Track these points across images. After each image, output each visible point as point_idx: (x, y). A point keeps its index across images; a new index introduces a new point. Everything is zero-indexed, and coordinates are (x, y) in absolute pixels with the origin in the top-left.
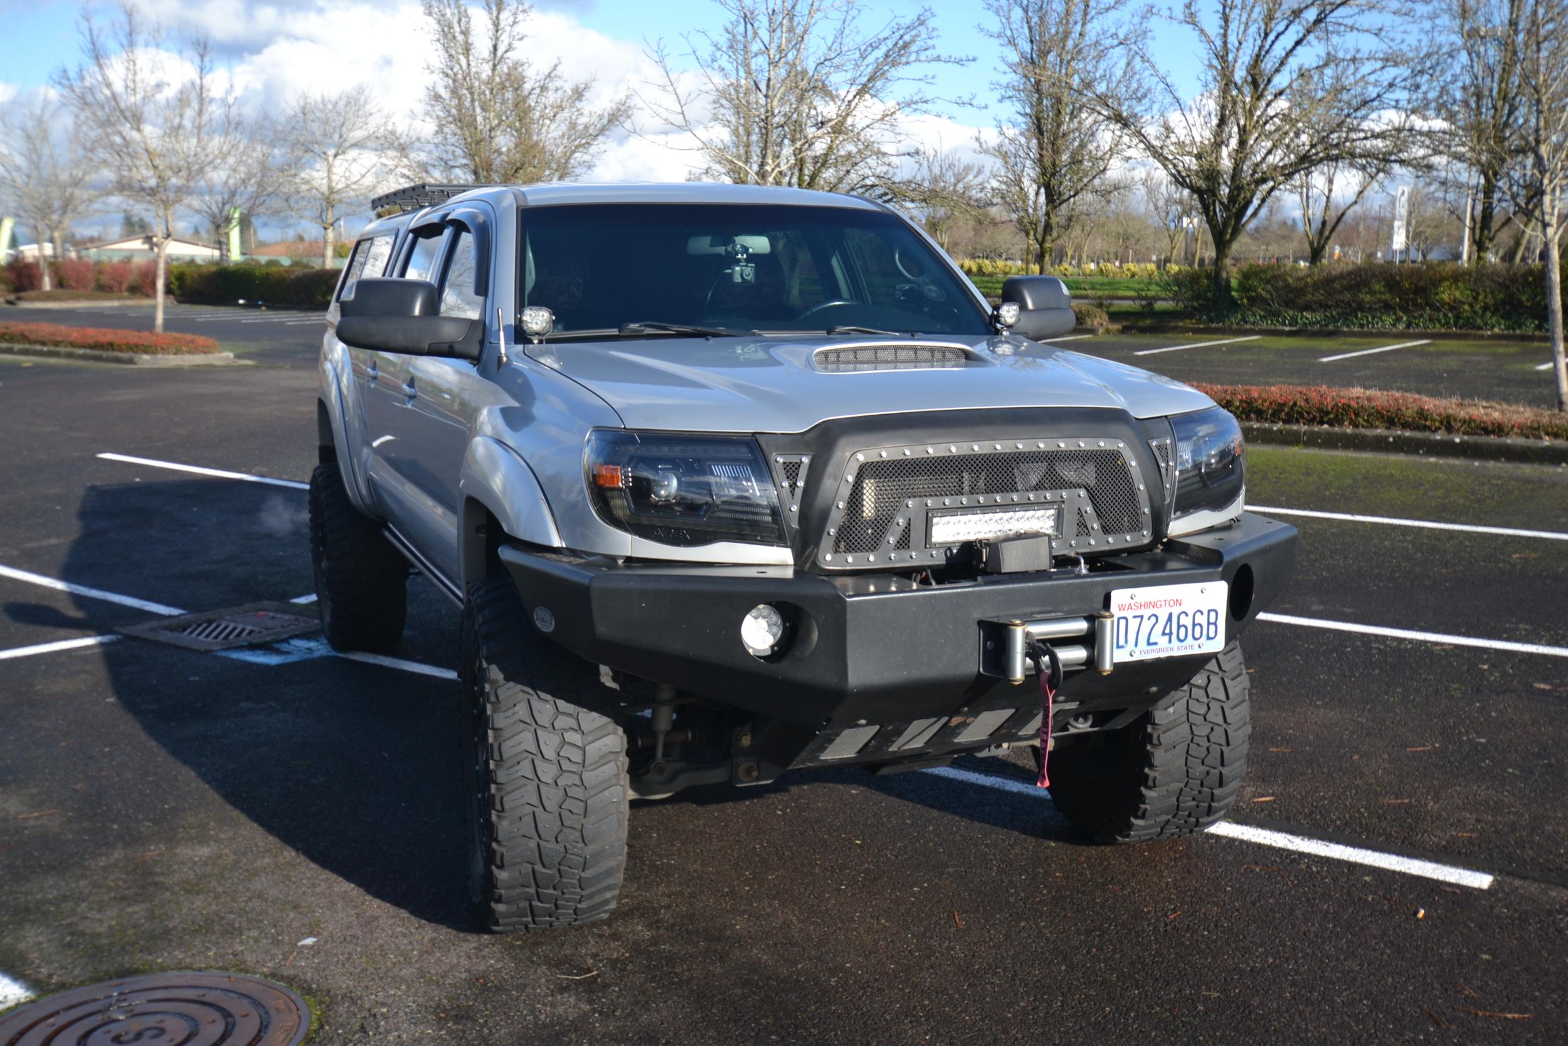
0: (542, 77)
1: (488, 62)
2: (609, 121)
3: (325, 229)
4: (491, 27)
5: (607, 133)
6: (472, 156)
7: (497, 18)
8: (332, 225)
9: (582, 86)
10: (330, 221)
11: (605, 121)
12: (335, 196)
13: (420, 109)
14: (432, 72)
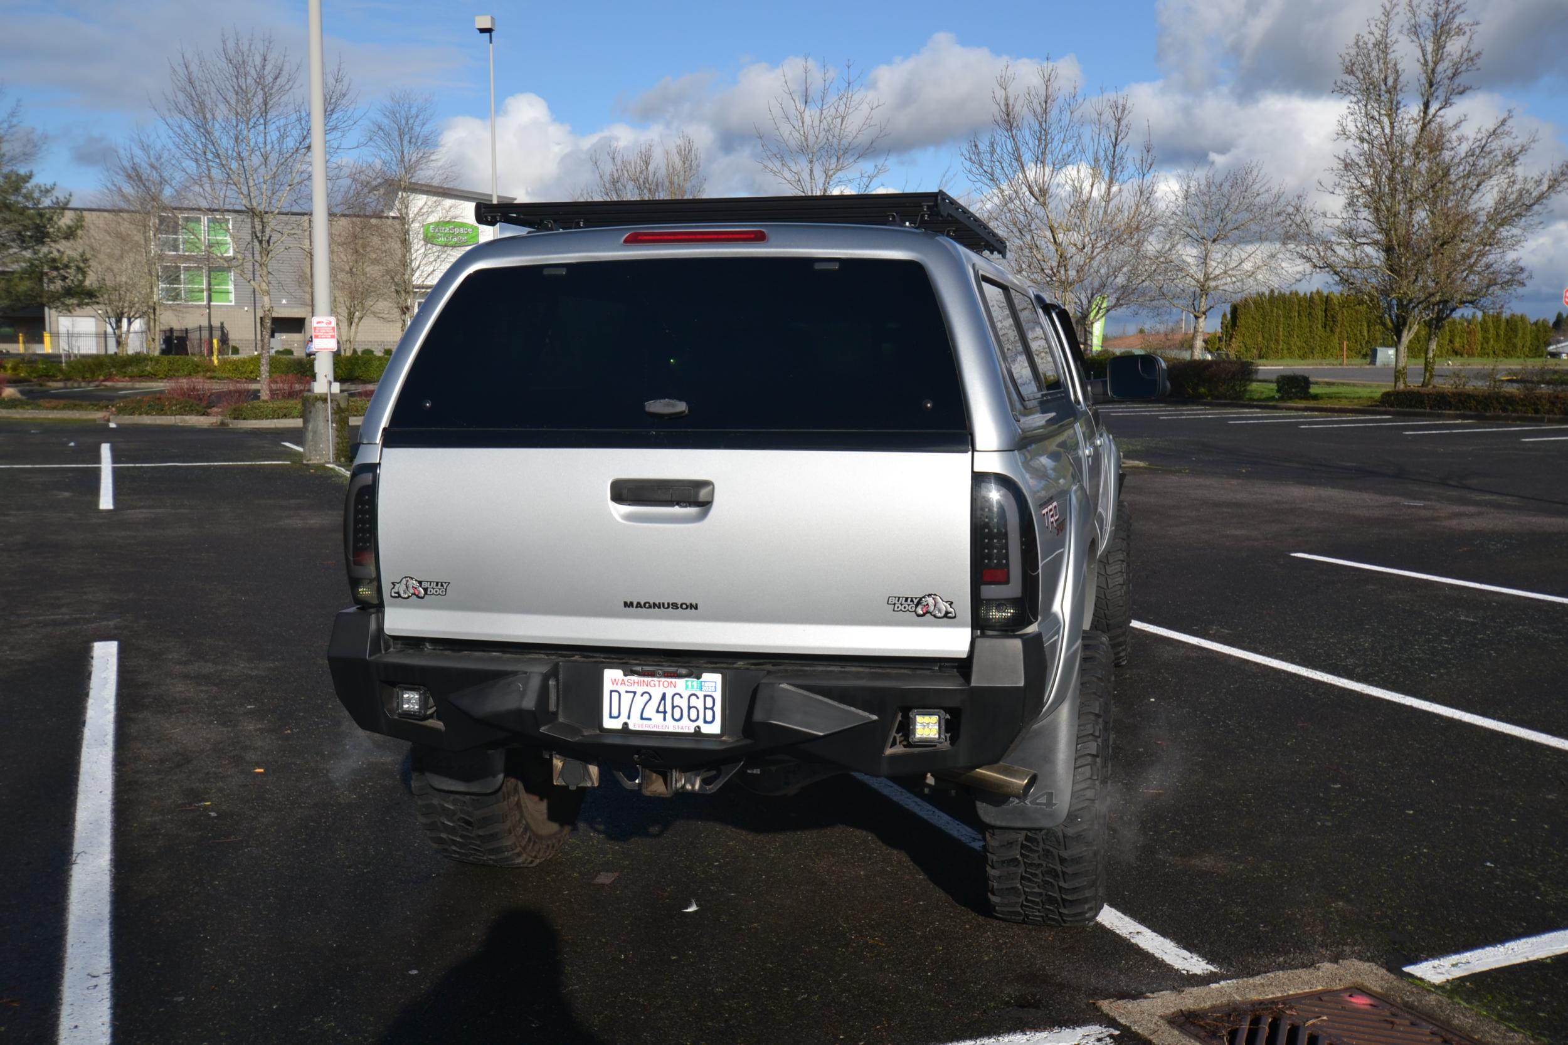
0: (1484, 134)
1: (1416, 122)
2: (1550, 187)
3: (1197, 318)
4: (1423, 80)
5: (1545, 201)
6: (1387, 232)
7: (1433, 71)
8: (1204, 313)
9: (1517, 149)
10: (1203, 309)
11: (1545, 187)
12: (1212, 284)
13: (1330, 179)
14: (1348, 138)
